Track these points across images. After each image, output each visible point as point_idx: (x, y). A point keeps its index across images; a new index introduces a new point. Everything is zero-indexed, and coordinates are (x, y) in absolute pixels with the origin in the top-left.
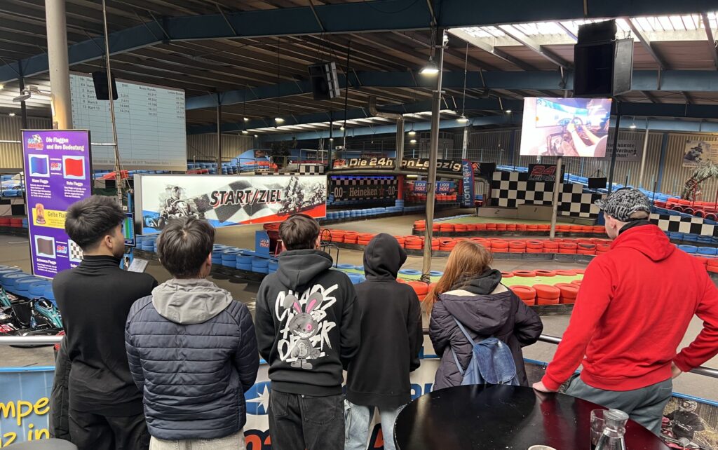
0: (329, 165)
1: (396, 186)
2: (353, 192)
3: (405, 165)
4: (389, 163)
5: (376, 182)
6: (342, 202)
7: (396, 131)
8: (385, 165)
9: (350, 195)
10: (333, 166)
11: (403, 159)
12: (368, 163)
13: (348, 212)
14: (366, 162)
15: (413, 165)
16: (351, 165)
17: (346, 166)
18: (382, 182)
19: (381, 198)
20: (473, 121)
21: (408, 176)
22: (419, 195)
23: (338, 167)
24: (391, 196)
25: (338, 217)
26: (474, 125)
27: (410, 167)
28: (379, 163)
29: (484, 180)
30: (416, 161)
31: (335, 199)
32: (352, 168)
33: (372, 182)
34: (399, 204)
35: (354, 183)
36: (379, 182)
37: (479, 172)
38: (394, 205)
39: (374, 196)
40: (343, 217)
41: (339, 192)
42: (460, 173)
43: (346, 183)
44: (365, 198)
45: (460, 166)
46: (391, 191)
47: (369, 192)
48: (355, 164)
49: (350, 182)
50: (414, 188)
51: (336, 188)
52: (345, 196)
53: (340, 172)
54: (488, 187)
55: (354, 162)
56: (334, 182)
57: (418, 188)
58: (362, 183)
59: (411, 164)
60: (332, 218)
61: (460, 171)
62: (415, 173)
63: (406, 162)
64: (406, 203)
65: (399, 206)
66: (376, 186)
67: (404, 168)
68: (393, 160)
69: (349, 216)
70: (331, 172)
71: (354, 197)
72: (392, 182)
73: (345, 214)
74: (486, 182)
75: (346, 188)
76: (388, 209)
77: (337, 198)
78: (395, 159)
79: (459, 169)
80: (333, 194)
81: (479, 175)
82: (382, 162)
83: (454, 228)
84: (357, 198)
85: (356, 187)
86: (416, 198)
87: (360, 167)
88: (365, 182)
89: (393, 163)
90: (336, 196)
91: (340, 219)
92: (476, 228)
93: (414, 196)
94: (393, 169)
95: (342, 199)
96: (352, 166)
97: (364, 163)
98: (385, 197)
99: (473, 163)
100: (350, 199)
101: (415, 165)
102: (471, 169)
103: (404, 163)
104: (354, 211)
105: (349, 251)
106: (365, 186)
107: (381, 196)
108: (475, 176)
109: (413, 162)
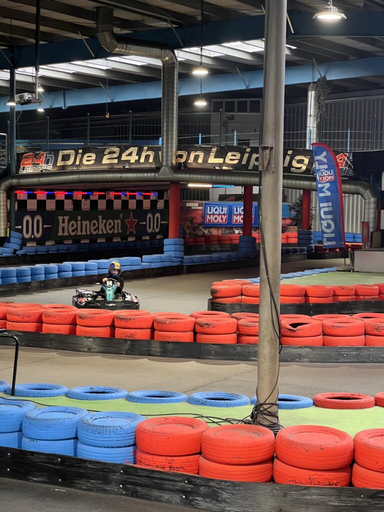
0: (9, 166)
1: (165, 213)
2: (65, 227)
3: (183, 160)
4: (147, 157)
5: (117, 205)
6: (42, 249)
7: (159, 95)
8: (138, 161)
9: (60, 234)
10: (18, 167)
11: (179, 149)
12: (99, 160)
13: (54, 266)
14: (94, 156)
15: (200, 161)
16: (60, 163)
17: (49, 167)
18: (132, 205)
19: (131, 239)
20: (326, 73)
21: (190, 185)
22: (215, 232)
23: (29, 170)
24: (153, 236)
25: (29, 279)
26: (329, 78)
27: (195, 166)
28: (124, 158)
29: (361, 190)
30: (207, 152)
31: (24, 242)
32: (63, 171)
33: (110, 203)
34: (172, 248)
35: (68, 205)
36: (125, 204)
37: (351, 173)
38: (162, 252)
39: (114, 235)
40: (42, 277)
41: (33, 227)
42: (309, 174)
43: (51, 205)
44: (93, 239)
45: (306, 161)
46: (152, 223)
47: (103, 227)
48: (70, 162)
49: (60, 204)
50: (204, 218)
51: (27, 218)
52: (48, 234)
53: (35, 180)
54: (372, 206)
55: (66, 158)
56: (23, 204)
57: (212, 218)
58: (86, 205)
59: (196, 158)
60: (15, 280)
61: (308, 171)
62: (207, 177)
63: (185, 154)
64: (188, 249)
65: (173, 254)
66: (118, 212)
67: (180, 168)
68: (156, 150)
69: (55, 276)
70: (14, 181)
71: (69, 237)
72: (154, 203)
73: (47, 272)
74: (368, 193)
75: (50, 218)
76: (148, 261)
77: (30, 240)
78: (159, 149)
79: (304, 168)
80: (21, 231)
81: (351, 180)
82: (131, 156)
83: (306, 295)
84: (76, 240)
85: (72, 216)
86: (208, 239)
87: (83, 168)
88: (94, 204)
89: (156, 158)
90: (27, 236)
91: (34, 284)
92: (356, 294)
93: (204, 236)
94: (157, 170)
95: (40, 242)
96: (63, 167)
97: (89, 160)
98: (139, 238)
99: (337, 153)
100: (60, 241)
101: (205, 160)
102: (333, 165)
103: (181, 156)
104: (68, 264)
105: (53, 354)
106: (93, 213)
107: (131, 234)
108: (344, 182)
109: (201, 155)
